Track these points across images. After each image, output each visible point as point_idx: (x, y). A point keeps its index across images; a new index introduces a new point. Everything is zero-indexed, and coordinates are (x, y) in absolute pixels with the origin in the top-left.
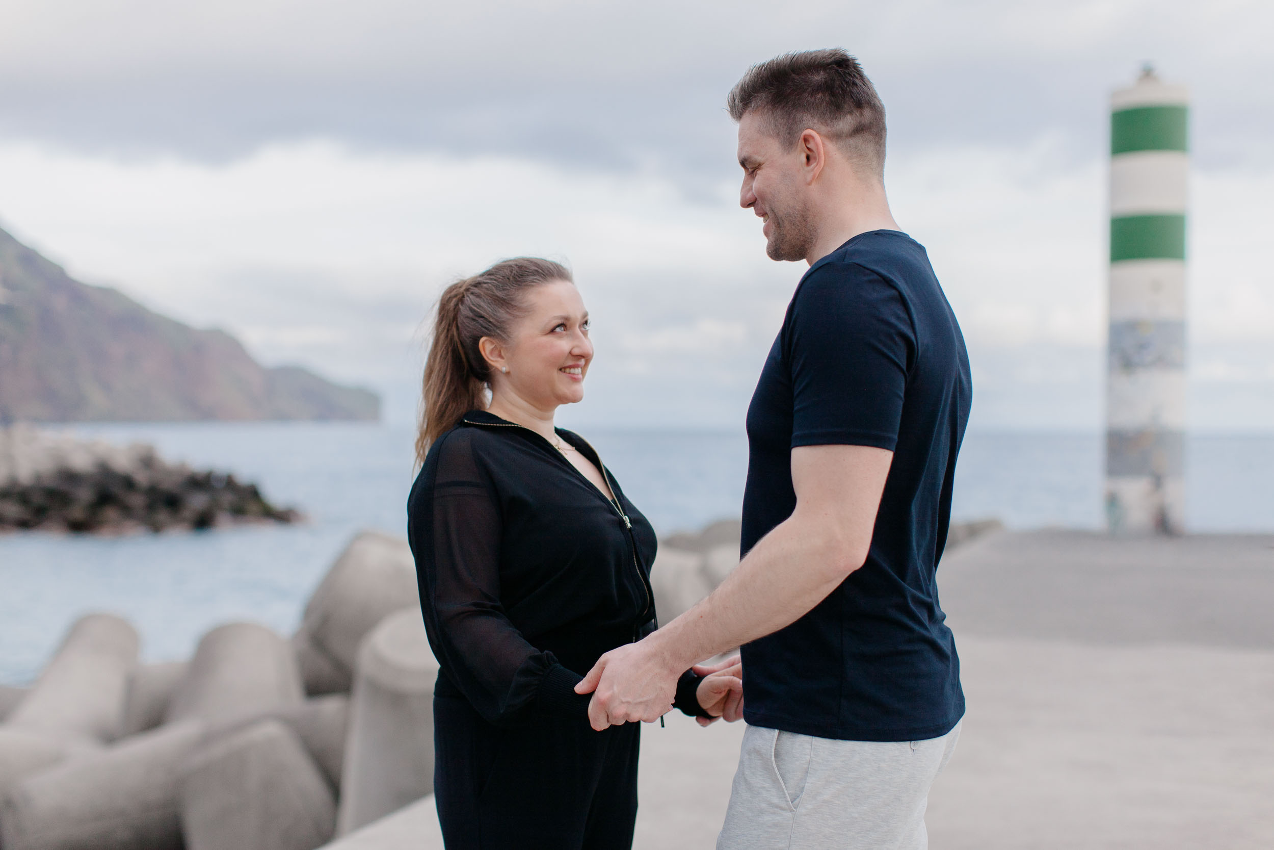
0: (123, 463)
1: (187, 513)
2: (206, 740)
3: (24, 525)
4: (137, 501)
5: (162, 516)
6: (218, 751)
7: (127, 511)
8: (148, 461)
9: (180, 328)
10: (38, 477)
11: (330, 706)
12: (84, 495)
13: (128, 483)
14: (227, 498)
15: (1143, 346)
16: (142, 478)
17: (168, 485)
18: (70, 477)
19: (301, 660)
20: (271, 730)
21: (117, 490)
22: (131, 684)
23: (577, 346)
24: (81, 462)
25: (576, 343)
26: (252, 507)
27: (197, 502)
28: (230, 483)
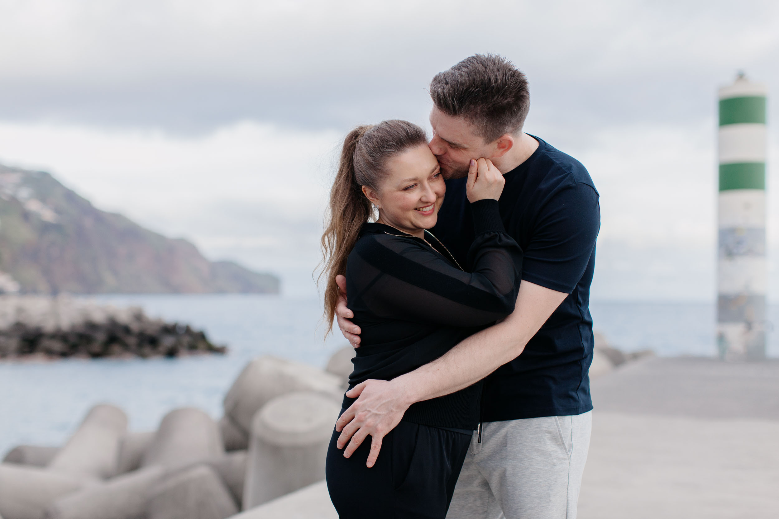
0: (124, 317)
1: (162, 349)
2: (165, 477)
3: (64, 355)
4: (132, 341)
5: (147, 350)
6: (171, 483)
7: (126, 347)
8: (139, 317)
9: (160, 238)
10: (73, 327)
11: (238, 458)
12: (101, 337)
13: (127, 330)
14: (186, 340)
15: (739, 243)
16: (135, 327)
17: (151, 331)
18: (92, 326)
19: (223, 431)
20: (203, 471)
21: (120, 334)
22: (122, 445)
23: (425, 196)
24: (99, 317)
25: (424, 193)
26: (201, 345)
27: (168, 341)
28: (188, 330)
